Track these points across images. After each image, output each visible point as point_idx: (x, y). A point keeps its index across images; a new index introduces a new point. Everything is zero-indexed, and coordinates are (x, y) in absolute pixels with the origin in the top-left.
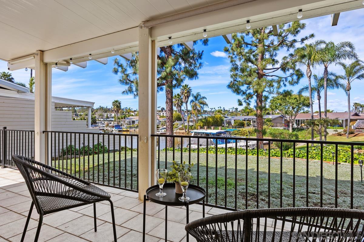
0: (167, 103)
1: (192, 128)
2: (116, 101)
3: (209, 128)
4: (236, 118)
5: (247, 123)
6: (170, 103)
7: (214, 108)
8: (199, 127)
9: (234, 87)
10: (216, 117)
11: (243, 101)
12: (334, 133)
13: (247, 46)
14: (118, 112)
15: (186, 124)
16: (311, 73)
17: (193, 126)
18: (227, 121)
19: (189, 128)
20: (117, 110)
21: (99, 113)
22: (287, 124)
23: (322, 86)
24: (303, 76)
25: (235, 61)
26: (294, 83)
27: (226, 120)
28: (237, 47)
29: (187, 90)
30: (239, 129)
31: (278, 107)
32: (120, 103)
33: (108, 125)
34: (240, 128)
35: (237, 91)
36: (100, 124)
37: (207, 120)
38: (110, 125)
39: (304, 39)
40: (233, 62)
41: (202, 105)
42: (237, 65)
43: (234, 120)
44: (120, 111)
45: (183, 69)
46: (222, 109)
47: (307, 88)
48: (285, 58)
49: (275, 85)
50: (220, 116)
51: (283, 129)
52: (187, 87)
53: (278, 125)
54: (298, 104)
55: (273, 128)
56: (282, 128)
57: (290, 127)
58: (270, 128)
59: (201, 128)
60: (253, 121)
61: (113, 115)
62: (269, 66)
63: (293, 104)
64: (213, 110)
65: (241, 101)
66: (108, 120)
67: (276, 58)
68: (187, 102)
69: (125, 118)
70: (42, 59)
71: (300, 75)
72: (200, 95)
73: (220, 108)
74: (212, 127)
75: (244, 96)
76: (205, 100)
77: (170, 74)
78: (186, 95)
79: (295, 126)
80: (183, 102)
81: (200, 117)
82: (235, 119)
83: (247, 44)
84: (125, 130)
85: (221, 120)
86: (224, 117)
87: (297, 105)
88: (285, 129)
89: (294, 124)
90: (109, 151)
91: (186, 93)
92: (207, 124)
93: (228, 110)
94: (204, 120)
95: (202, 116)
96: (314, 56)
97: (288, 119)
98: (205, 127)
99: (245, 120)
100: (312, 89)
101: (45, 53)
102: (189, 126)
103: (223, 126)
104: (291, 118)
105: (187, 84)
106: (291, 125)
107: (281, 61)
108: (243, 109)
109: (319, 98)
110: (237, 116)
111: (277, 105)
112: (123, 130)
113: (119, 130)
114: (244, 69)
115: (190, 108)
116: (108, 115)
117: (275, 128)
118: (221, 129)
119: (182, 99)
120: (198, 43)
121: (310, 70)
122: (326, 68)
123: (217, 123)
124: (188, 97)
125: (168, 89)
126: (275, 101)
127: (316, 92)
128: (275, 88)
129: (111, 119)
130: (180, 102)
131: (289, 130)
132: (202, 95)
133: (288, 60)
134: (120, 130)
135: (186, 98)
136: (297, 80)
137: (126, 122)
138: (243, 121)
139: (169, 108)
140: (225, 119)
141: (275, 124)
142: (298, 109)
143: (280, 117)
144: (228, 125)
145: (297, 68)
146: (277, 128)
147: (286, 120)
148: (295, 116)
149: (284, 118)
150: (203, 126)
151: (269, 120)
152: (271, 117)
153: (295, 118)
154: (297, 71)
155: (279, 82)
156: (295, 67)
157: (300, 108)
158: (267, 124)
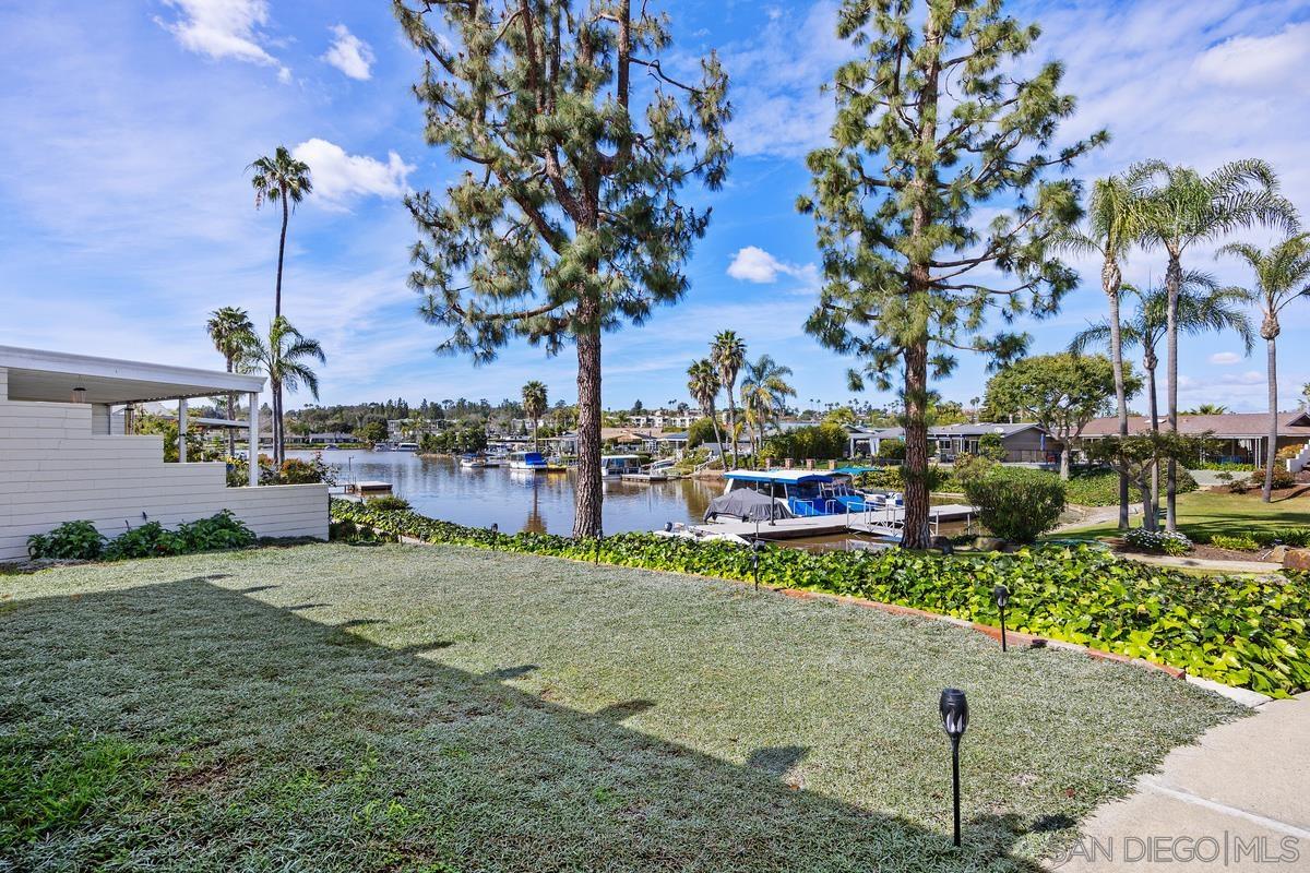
1: (748, 464)
2: (534, 385)
3: (799, 462)
4: (887, 432)
6: (588, 382)
7: (838, 404)
8: (768, 461)
9: (827, 330)
10: (824, 430)
11: (864, 375)
12: (1219, 482)
13: (872, 190)
14: (540, 416)
15: (728, 452)
16: (1119, 278)
17: (749, 456)
18: (859, 442)
19: (736, 464)
20: (536, 409)
21: (502, 419)
22: (1054, 451)
23: (1163, 321)
24: (1074, 284)
26: (1044, 311)
27: (855, 440)
28: (832, 191)
29: (730, 347)
31: (1018, 399)
32: (543, 391)
35: (836, 340)
37: (793, 440)
39: (1072, 151)
40: (828, 247)
41: (778, 394)
43: (881, 440)
44: (543, 414)
48: (1001, 221)
49: (963, 315)
50: (835, 426)
51: (1038, 468)
52: (733, 338)
53: (1023, 457)
54: (1087, 386)
55: (1005, 465)
56: (1035, 466)
57: (1063, 462)
58: (995, 465)
59: (774, 464)
60: (941, 443)
62: (945, 254)
63: (1071, 385)
65: (857, 376)
66: (524, 438)
68: (731, 385)
71: (1064, 282)
72: (772, 363)
73: (851, 404)
74: (809, 463)
76: (786, 377)
78: (727, 362)
79: (1083, 459)
80: (718, 385)
81: (772, 432)
82: (882, 435)
83: (872, 184)
84: (554, 467)
85: (839, 438)
86: (848, 430)
87: (1084, 389)
88: (1045, 469)
89: (1075, 453)
91: (727, 358)
92: (796, 452)
94: (782, 441)
95: (778, 428)
96: (1124, 220)
97: (1055, 436)
98: (787, 463)
100: (1127, 334)
102: (737, 457)
103: (845, 460)
104: (1067, 433)
105: (731, 330)
106: (1064, 455)
107: (985, 236)
109: (1150, 363)
111: (1016, 391)
112: (550, 466)
113: (537, 467)
114: (855, 267)
115: (740, 402)
116: (527, 425)
117: (1012, 465)
118: (836, 466)
119: (716, 375)
120: (687, 182)
121: (1116, 269)
122: (1175, 258)
123: (826, 448)
124: (734, 368)
126: (1011, 380)
127: (1141, 342)
128: (961, 325)
130: (710, 384)
131: (1058, 473)
132: (779, 364)
133: (1013, 228)
134: (541, 466)
135: (727, 373)
136: (1051, 299)
137: (563, 445)
139: (585, 400)
140: (852, 436)
141: (1013, 454)
142: (1090, 404)
143: (1032, 429)
144: (859, 455)
145: (1048, 257)
146: (1017, 465)
147: (1051, 438)
148: (1081, 426)
149: (1045, 433)
150: (783, 456)
151: (992, 441)
152: (999, 429)
153: (1079, 432)
154: (1049, 266)
155: (978, 305)
156: (1041, 253)
157: (1097, 398)
158: (985, 454)
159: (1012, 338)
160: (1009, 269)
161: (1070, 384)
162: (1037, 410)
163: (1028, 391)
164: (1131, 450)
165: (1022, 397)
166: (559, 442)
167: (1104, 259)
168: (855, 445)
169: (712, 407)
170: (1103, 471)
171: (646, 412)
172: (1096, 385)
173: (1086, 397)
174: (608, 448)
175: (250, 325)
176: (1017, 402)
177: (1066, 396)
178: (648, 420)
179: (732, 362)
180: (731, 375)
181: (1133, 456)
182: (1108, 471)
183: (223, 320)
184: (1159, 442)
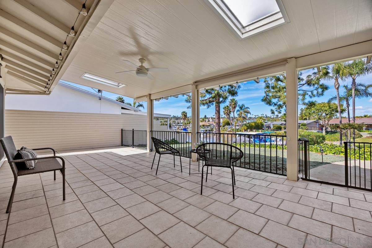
0: (216, 113)
1: (238, 131)
2: (184, 112)
3: (251, 130)
4: (275, 123)
5: (284, 127)
6: (218, 114)
7: (258, 115)
8: (243, 130)
9: (267, 101)
10: (257, 122)
11: (275, 110)
12: (369, 135)
14: (185, 119)
15: (233, 128)
16: (339, 85)
17: (239, 129)
18: (267, 125)
19: (235, 131)
20: (185, 118)
21: (173, 120)
22: (321, 127)
23: (351, 95)
24: (327, 88)
25: (267, 81)
26: (320, 95)
27: (266, 125)
29: (234, 102)
30: (276, 132)
31: (311, 114)
32: (186, 114)
33: (178, 128)
34: (278, 131)
35: (269, 103)
36: (173, 128)
37: (250, 125)
38: (180, 128)
40: (266, 82)
41: (246, 113)
42: (269, 84)
43: (273, 125)
44: (186, 119)
45: (227, 90)
46: (264, 115)
47: (336, 98)
48: (309, 76)
49: (300, 97)
50: (260, 121)
52: (234, 100)
53: (312, 129)
55: (307, 131)
56: (316, 131)
57: (324, 130)
58: (304, 131)
59: (245, 131)
61: (182, 121)
64: (257, 117)
65: (273, 111)
66: (178, 125)
67: (301, 77)
68: (234, 112)
69: (189, 124)
70: (150, 98)
72: (244, 106)
73: (262, 115)
74: (254, 130)
75: (276, 107)
76: (248, 109)
77: (218, 94)
78: (233, 106)
80: (231, 112)
81: (245, 123)
82: (273, 123)
85: (262, 124)
86: (264, 122)
87: (329, 111)
88: (318, 132)
89: (327, 128)
90: (179, 143)
91: (233, 105)
92: (251, 128)
93: (270, 116)
94: (247, 125)
97: (321, 124)
98: (249, 130)
99: (282, 125)
100: (341, 99)
101: (152, 95)
102: (236, 129)
103: (264, 130)
104: (325, 123)
106: (324, 128)
107: (305, 79)
108: (282, 116)
109: (348, 106)
110: (276, 121)
111: (310, 112)
112: (189, 132)
113: (186, 131)
114: (274, 87)
115: (236, 115)
116: (179, 122)
117: (309, 131)
118: (261, 131)
119: (230, 109)
121: (338, 83)
122: (354, 80)
123: (258, 127)
124: (235, 107)
125: (216, 104)
127: (345, 100)
128: (300, 99)
129: (181, 124)
130: (229, 111)
131: (322, 133)
132: (246, 106)
133: (312, 77)
135: (233, 109)
136: (322, 92)
138: (281, 126)
139: (217, 117)
140: (265, 124)
141: (310, 128)
142: (331, 115)
143: (315, 122)
144: (267, 128)
145: (321, 83)
146: (311, 131)
147: (320, 124)
148: (328, 121)
149: (318, 123)
150: (247, 129)
151: (304, 125)
152: (305, 122)
153: (328, 122)
154: (321, 85)
155: (304, 95)
156: (319, 82)
157: (333, 114)
158: (302, 128)
159: (312, 102)
160: (311, 86)
161: (325, 110)
162: (316, 117)
163: (314, 112)
164: (342, 127)
165: (312, 114)
166: (189, 126)
167: (335, 81)
168: (266, 126)
169: (229, 117)
170: (335, 132)
171: (207, 118)
172: (333, 111)
173: (330, 113)
174: (202, 127)
175: (124, 100)
176: (311, 115)
177: (324, 113)
178: (208, 120)
179: (234, 106)
180: (234, 109)
181: (343, 128)
182: (336, 132)
183: (118, 99)
184: (350, 125)
